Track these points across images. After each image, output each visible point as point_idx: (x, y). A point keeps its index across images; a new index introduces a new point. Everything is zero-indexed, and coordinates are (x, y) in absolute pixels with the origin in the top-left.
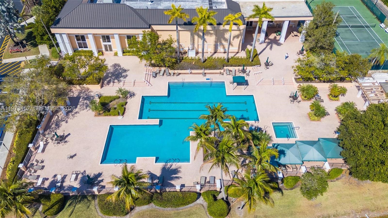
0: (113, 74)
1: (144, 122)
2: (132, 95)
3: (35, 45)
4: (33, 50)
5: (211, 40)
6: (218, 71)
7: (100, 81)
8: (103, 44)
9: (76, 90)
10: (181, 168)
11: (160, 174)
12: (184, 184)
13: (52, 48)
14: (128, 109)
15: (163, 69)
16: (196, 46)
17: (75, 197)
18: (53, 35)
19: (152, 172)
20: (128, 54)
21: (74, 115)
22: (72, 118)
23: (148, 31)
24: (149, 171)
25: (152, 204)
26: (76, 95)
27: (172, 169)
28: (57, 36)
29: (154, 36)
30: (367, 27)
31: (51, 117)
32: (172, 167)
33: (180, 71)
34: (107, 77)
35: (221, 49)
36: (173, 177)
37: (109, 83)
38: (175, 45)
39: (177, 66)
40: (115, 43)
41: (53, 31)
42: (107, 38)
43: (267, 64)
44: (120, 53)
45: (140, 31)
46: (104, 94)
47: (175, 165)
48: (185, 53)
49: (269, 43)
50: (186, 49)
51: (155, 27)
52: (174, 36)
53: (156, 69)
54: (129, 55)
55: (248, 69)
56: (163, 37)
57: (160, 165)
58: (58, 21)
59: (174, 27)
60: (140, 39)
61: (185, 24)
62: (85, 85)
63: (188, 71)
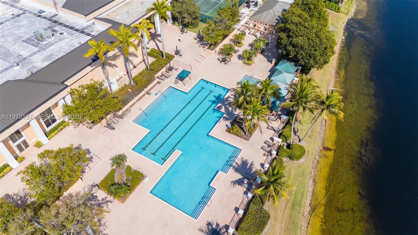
6: (154, 82)
8: (14, 145)
10: (243, 158)
11: (240, 175)
12: (261, 163)
14: (140, 169)
19: (234, 180)
20: (53, 134)
21: (101, 224)
22: (105, 228)
24: (232, 182)
27: (241, 165)
32: (239, 164)
36: (249, 167)
44: (44, 140)
46: (95, 182)
47: (238, 161)
54: (55, 135)
61: (93, 61)
63: (134, 101)
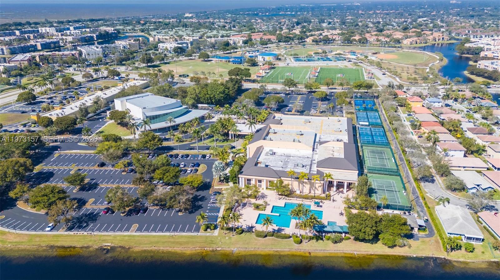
0: (261, 196)
1: (273, 214)
2: (269, 205)
3: (227, 182)
4: (226, 184)
5: (308, 187)
6: (309, 200)
7: (256, 197)
8: (258, 183)
9: (245, 201)
10: (285, 229)
11: (277, 229)
12: (286, 233)
13: (235, 184)
14: (267, 209)
15: (284, 197)
16: (300, 189)
17: (246, 231)
18: (239, 178)
19: (274, 229)
21: (245, 208)
23: (279, 179)
25: (273, 237)
26: (245, 202)
28: (240, 179)
29: (282, 182)
30: (396, 191)
31: (236, 208)
33: (291, 198)
34: (258, 197)
35: (312, 192)
36: (282, 231)
37: (259, 199)
38: (290, 187)
39: (290, 196)
40: (264, 184)
41: (239, 176)
42: (260, 181)
43: (334, 201)
44: (265, 188)
45: (276, 179)
46: (257, 203)
47: (283, 228)
48: (295, 192)
49: (338, 192)
50: (296, 190)
51: (282, 178)
52: (290, 183)
53: (281, 197)
54: (269, 190)
55: (324, 201)
56: (285, 183)
57: (278, 227)
58: (242, 172)
59: (290, 179)
60: (275, 182)
61: (296, 178)
62: (249, 199)
63: (295, 199)
